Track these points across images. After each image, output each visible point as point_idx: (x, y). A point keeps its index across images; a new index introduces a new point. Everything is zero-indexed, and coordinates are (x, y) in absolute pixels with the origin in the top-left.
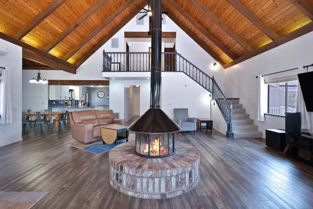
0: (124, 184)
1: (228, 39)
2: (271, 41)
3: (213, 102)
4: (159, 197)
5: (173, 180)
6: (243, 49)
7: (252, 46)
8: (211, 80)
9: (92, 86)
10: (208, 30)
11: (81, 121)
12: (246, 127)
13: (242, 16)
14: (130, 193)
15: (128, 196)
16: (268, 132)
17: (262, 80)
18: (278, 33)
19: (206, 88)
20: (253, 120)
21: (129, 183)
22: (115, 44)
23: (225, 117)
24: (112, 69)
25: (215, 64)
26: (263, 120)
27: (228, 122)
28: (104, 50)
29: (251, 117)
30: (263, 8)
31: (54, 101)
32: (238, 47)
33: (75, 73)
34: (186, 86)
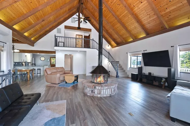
0: (96, 93)
1: (116, 36)
2: (132, 40)
3: (109, 63)
4: (109, 95)
5: (113, 89)
6: (121, 41)
7: (125, 40)
8: (108, 53)
9: (38, 54)
10: (107, 31)
11: (51, 73)
12: (123, 73)
13: (123, 29)
14: (99, 96)
15: (98, 97)
16: (132, 74)
17: (129, 54)
18: (135, 37)
19: (106, 57)
20: (125, 70)
21: (98, 92)
22: (59, 31)
23: (115, 69)
24: (60, 46)
25: (108, 46)
26: (129, 70)
27: (117, 71)
28: (55, 35)
29: (124, 69)
30: (131, 27)
31: (20, 62)
32: (119, 40)
33: (33, 46)
34: (97, 55)
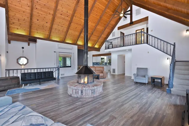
24: (110, 48)
33: (100, 51)
34: (148, 52)
